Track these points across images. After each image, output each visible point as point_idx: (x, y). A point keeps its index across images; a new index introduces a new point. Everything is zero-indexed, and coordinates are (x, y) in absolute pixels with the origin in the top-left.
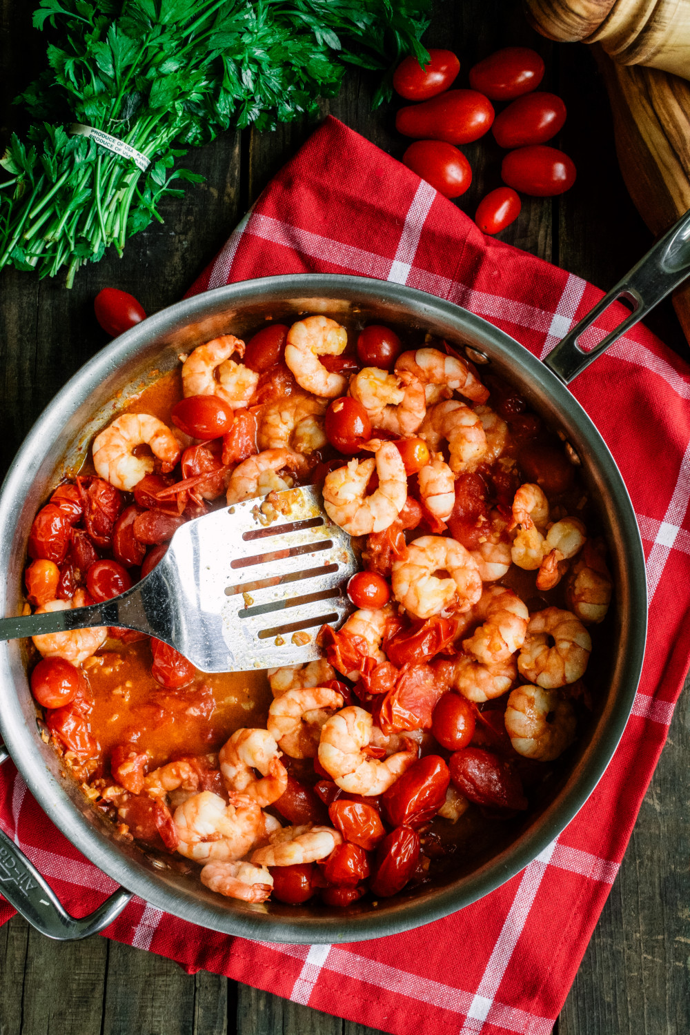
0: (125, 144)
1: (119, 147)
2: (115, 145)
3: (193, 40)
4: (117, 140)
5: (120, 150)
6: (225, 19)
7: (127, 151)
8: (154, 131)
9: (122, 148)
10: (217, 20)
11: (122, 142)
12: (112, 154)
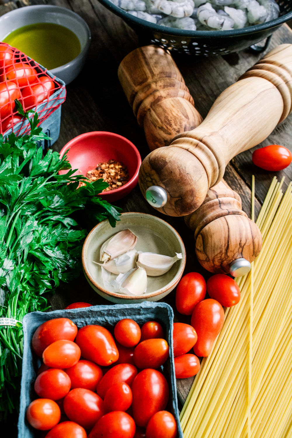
0: (9, 319)
1: (7, 321)
2: (4, 321)
3: (11, 248)
4: (4, 318)
5: (8, 323)
6: (22, 229)
7: (12, 322)
8: (18, 307)
9: (9, 321)
10: (17, 232)
11: (6, 318)
12: (6, 327)
